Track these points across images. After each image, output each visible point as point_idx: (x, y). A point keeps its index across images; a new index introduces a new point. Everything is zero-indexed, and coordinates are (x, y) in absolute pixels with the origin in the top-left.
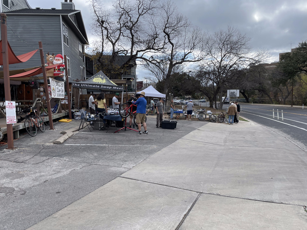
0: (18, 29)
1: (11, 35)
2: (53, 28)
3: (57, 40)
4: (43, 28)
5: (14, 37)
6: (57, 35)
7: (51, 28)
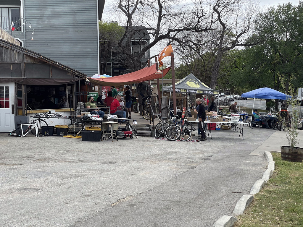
0: (45, 13)
1: (37, 20)
2: (87, 12)
3: (92, 27)
4: (76, 11)
5: (40, 22)
6: (92, 20)
7: (85, 12)
